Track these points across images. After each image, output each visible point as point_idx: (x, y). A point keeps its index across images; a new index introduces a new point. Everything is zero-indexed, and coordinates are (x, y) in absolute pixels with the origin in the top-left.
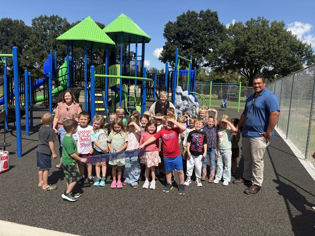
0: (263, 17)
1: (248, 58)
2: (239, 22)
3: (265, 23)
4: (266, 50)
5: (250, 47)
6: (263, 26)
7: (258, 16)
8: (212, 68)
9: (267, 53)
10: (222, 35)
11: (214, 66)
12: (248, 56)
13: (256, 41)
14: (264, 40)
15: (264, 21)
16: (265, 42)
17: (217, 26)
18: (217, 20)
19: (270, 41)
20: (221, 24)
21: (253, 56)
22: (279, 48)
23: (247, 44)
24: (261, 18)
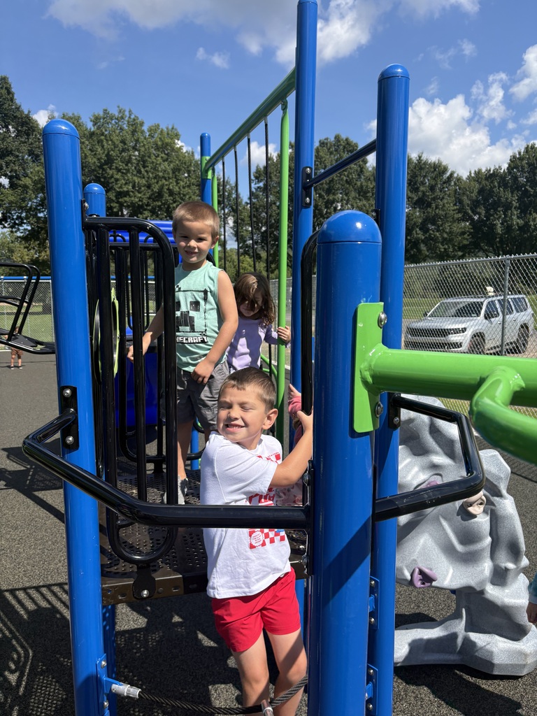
0: (130, 111)
1: (115, 207)
2: (73, 114)
3: (135, 126)
4: (153, 190)
5: (117, 180)
6: (134, 132)
7: (118, 107)
8: (14, 230)
9: (156, 197)
10: (32, 144)
11: (18, 225)
12: (113, 201)
13: (127, 168)
14: (144, 167)
15: (134, 120)
16: (147, 172)
17: (15, 117)
18: (12, 100)
19: (158, 171)
20: (26, 112)
21: (126, 202)
22: (179, 188)
23: (106, 173)
24: (127, 113)
